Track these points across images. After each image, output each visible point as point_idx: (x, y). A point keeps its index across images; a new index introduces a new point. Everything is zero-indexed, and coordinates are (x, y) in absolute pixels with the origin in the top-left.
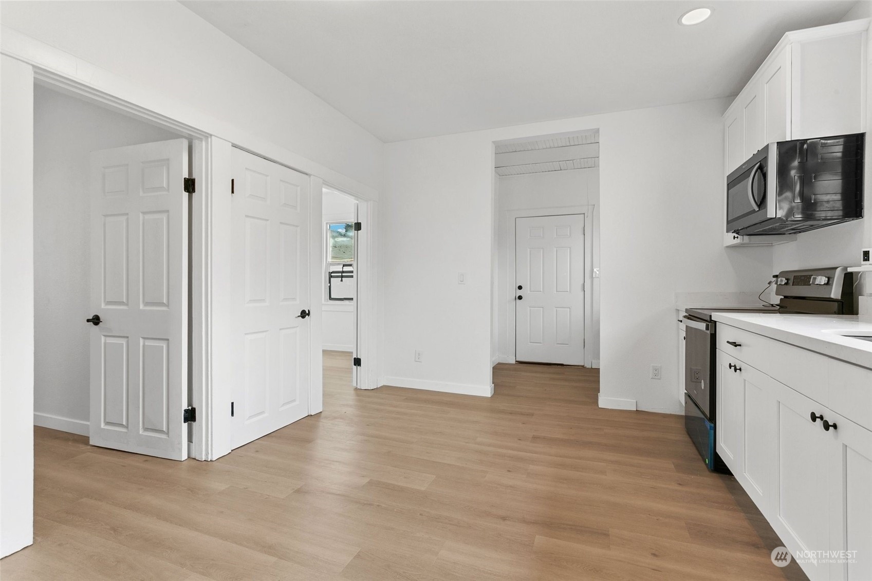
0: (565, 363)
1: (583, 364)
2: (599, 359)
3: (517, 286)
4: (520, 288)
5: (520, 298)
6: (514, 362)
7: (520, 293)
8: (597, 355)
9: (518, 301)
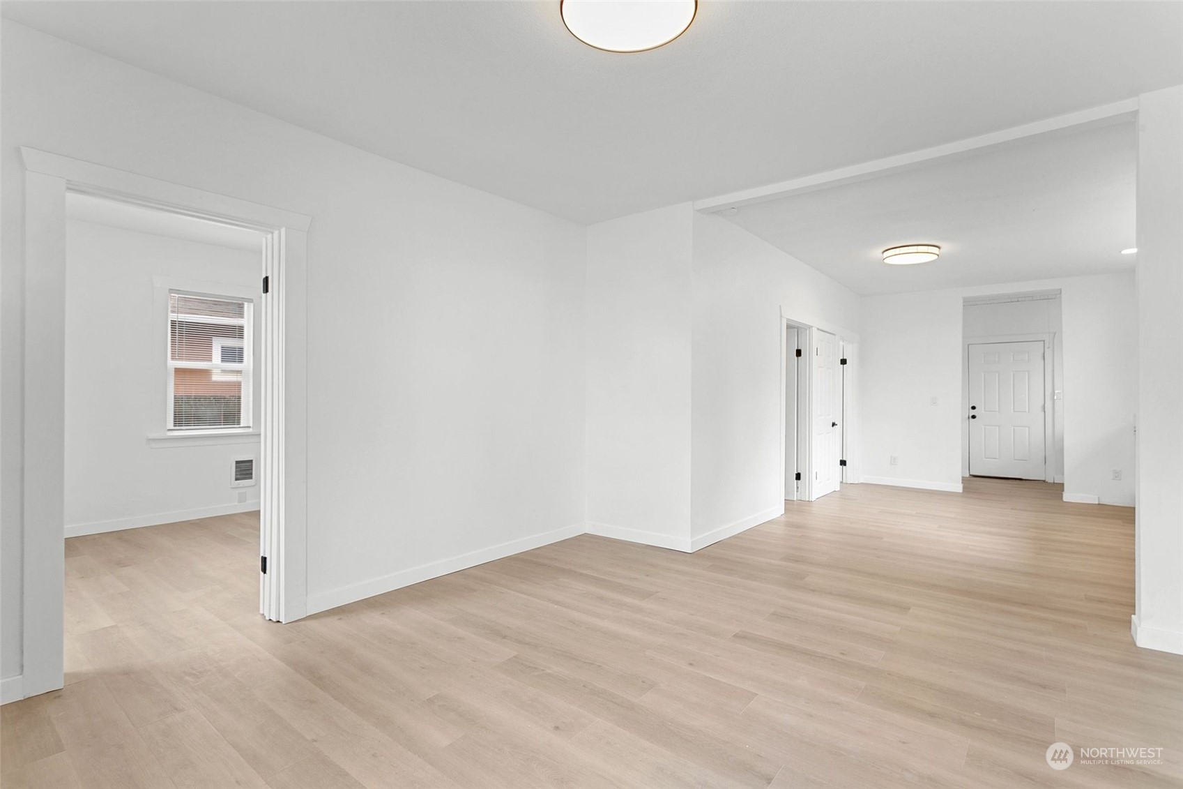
0: (1024, 478)
1: (1044, 479)
2: (1063, 474)
3: (971, 406)
4: (974, 408)
5: (974, 417)
6: (968, 475)
7: (973, 412)
8: (1061, 469)
9: (971, 420)
